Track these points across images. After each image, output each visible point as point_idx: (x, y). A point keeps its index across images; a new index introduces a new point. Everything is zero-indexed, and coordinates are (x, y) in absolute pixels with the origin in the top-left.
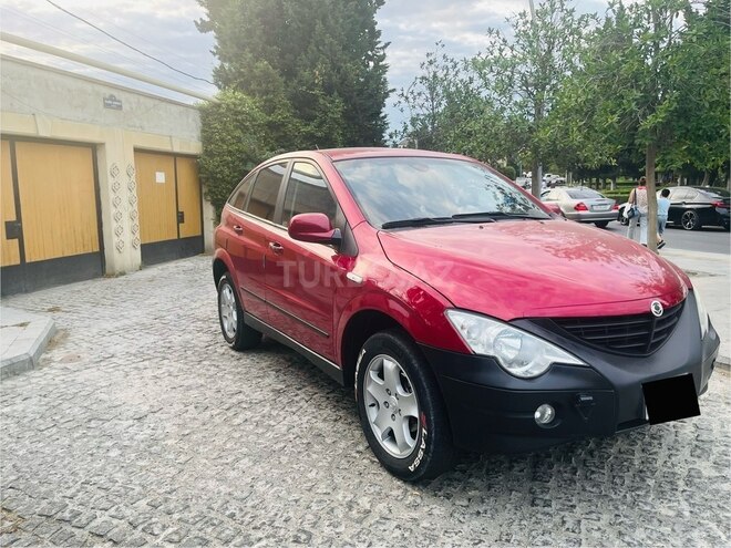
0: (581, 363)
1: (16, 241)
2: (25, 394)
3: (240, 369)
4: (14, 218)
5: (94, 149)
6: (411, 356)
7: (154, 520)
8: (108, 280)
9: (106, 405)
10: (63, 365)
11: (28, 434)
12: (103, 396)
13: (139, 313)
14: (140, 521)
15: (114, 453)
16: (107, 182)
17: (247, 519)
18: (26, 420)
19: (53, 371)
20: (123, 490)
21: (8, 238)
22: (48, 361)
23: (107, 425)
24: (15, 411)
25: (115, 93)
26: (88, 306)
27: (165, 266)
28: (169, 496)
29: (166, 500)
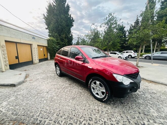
0: (133, 82)
1: (18, 59)
2: (23, 89)
3: (61, 80)
4: (17, 56)
5: (31, 45)
6: (104, 81)
7: (59, 120)
8: (34, 65)
9: (40, 90)
10: (29, 82)
11: (25, 99)
12: (39, 88)
13: (40, 70)
14: (56, 121)
15: (45, 102)
16: (33, 50)
17: (78, 116)
18: (24, 95)
19: (28, 83)
20: (50, 112)
21: (16, 59)
22: (26, 81)
23: (41, 94)
24: (21, 93)
25: (34, 36)
26: (31, 69)
27: (43, 62)
28: (60, 112)
29: (60, 113)
